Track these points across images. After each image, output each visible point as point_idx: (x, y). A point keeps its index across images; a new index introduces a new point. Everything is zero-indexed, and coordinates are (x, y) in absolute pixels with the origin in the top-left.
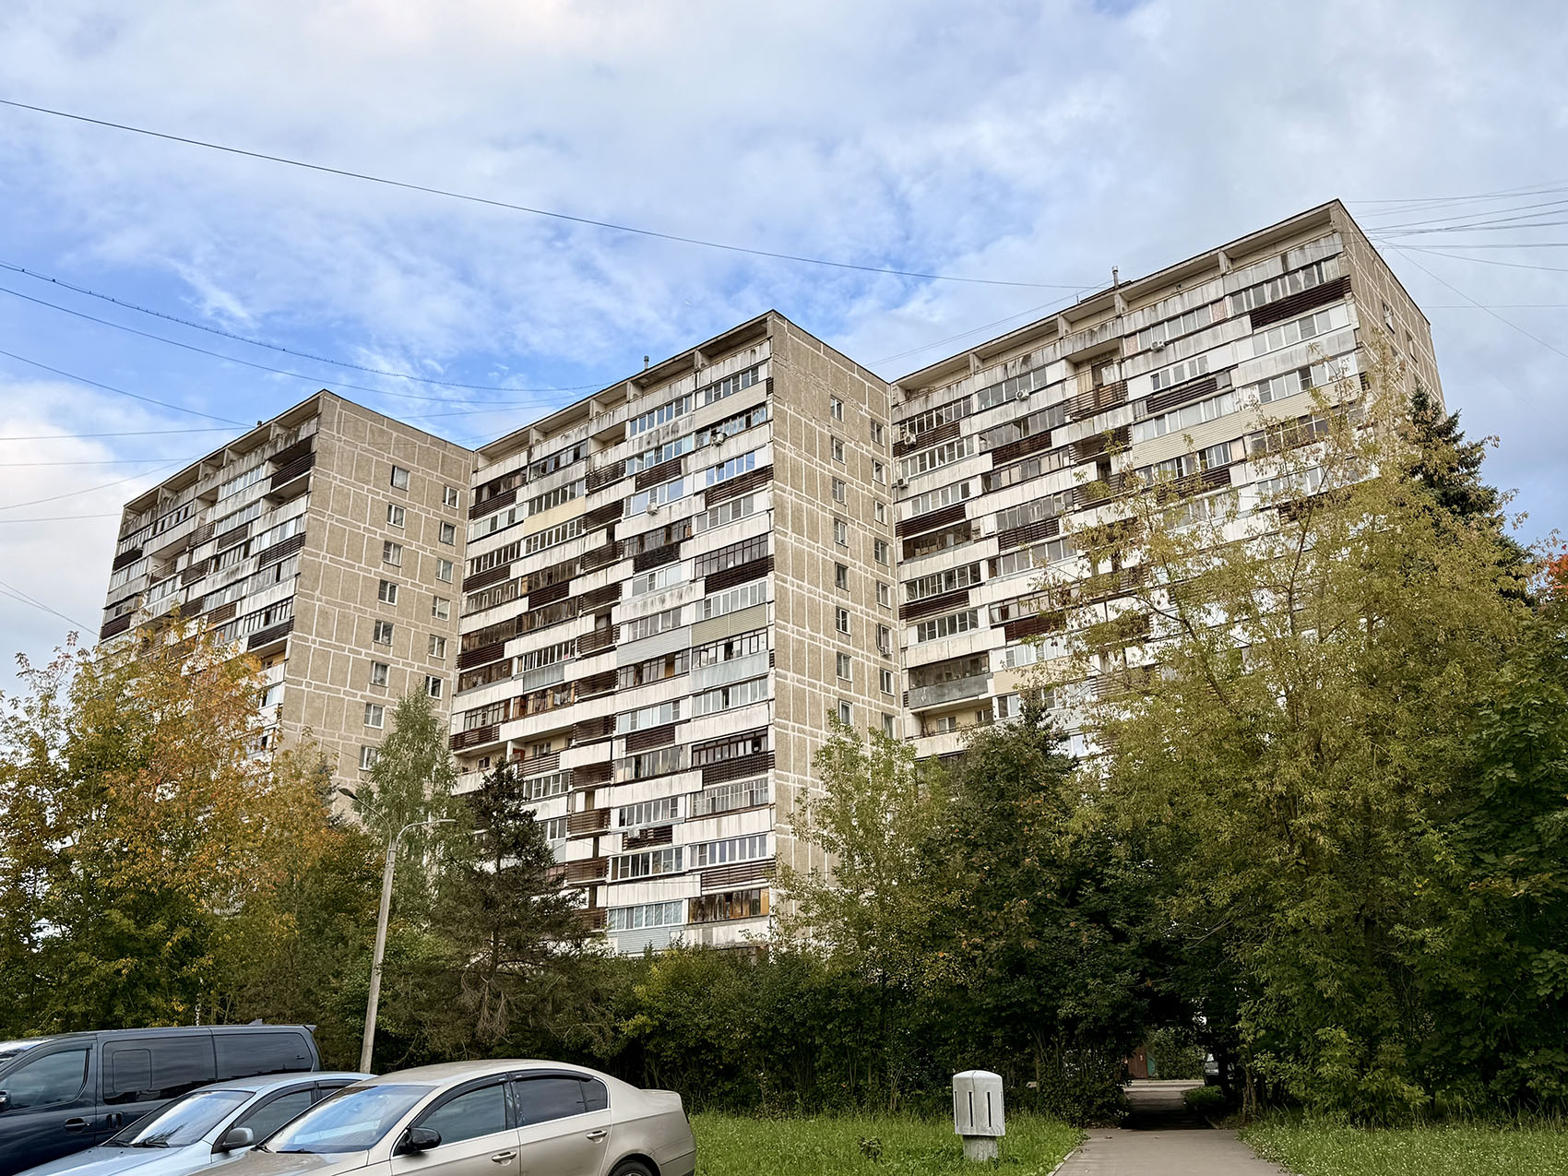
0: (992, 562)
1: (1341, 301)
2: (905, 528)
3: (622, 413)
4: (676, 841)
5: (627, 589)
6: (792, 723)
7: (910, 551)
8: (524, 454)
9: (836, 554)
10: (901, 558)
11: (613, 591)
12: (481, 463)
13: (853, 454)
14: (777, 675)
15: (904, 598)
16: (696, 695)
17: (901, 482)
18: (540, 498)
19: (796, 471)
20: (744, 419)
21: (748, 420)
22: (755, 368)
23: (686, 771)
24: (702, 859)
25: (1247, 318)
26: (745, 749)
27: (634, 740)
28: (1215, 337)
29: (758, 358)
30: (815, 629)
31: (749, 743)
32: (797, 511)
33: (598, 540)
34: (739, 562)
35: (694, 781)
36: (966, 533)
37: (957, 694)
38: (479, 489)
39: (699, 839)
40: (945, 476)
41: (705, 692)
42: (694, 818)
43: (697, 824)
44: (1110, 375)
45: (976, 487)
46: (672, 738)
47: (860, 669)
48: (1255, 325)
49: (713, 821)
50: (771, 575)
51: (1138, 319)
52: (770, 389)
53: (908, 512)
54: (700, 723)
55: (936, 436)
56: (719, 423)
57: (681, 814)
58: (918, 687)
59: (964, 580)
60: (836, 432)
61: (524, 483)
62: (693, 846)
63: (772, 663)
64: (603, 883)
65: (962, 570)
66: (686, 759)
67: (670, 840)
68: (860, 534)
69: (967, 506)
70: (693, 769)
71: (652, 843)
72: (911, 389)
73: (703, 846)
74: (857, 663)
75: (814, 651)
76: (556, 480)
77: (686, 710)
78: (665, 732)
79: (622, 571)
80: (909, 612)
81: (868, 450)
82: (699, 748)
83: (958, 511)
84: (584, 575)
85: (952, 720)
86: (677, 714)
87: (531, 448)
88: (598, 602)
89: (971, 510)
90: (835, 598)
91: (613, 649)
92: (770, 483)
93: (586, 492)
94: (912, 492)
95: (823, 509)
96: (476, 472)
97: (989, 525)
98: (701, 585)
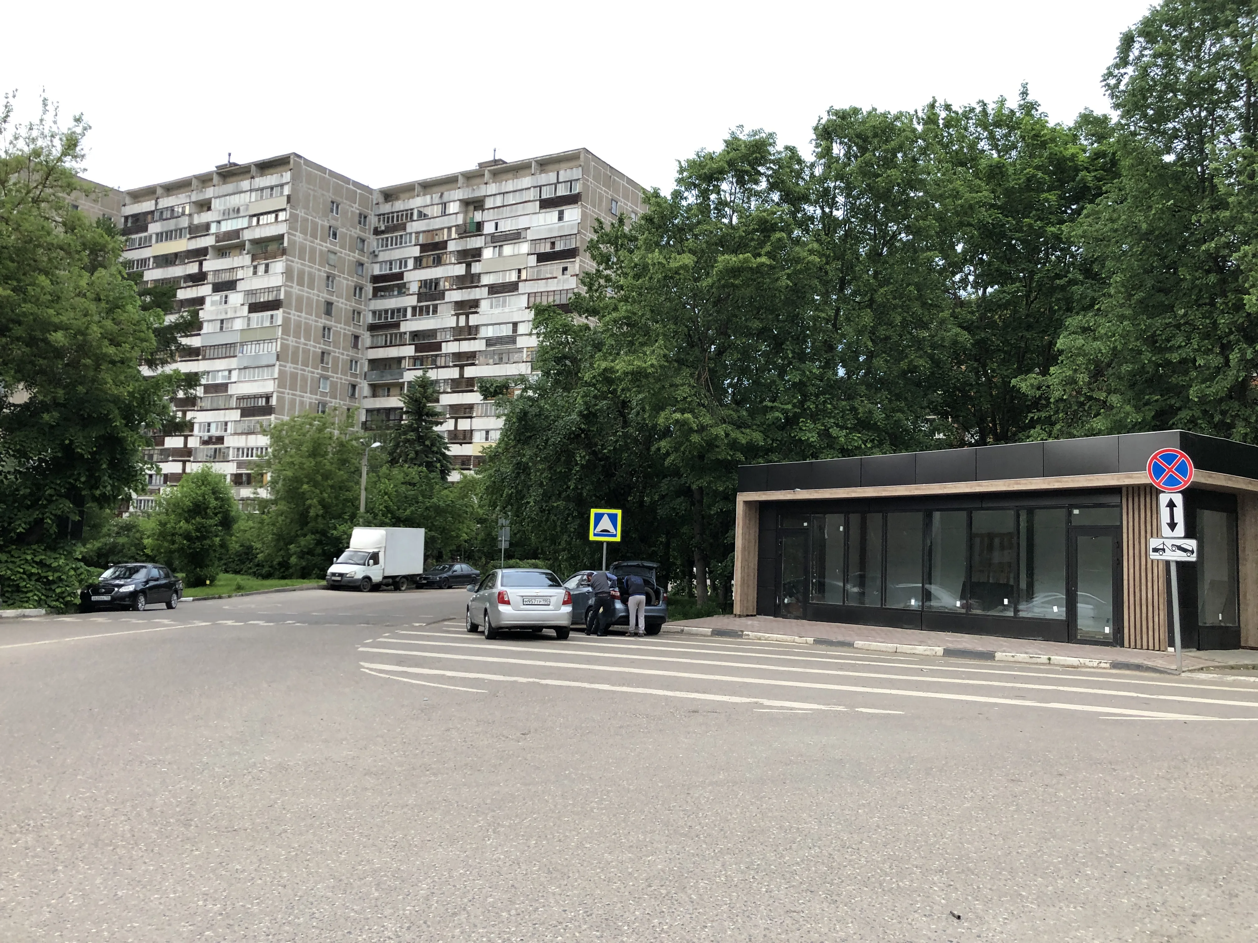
0: (414, 308)
1: (576, 206)
2: (376, 279)
3: (209, 193)
4: (226, 444)
5: (208, 300)
6: (287, 391)
7: (376, 293)
8: (153, 202)
9: (326, 296)
10: (370, 296)
11: (201, 301)
12: (128, 200)
13: (344, 235)
14: (280, 365)
15: (370, 320)
16: (240, 369)
17: (374, 252)
18: (162, 233)
19: (302, 250)
20: (274, 215)
21: (277, 216)
22: (282, 186)
23: (232, 409)
24: (238, 456)
25: (538, 203)
26: (262, 402)
27: (208, 388)
28: (523, 209)
29: (284, 181)
30: (308, 338)
31: (264, 399)
32: (301, 274)
33: (193, 268)
34: (266, 299)
35: (236, 415)
36: (402, 289)
37: (389, 377)
38: (126, 218)
39: (237, 445)
40: (397, 254)
41: (245, 368)
42: (235, 434)
43: (236, 437)
44: (478, 216)
45: (411, 264)
46: (227, 391)
47: (336, 360)
48: (541, 207)
49: (244, 437)
50: (281, 310)
51: (492, 188)
52: (289, 201)
53: (377, 271)
54: (241, 385)
55: (394, 229)
56: (262, 214)
57: (229, 431)
58: (372, 370)
59: (398, 317)
60: (333, 223)
61: (154, 221)
62: (234, 448)
63: (278, 359)
64: (189, 461)
65: (399, 310)
66: (233, 403)
67: (223, 443)
68: (345, 282)
69: (405, 274)
70: (236, 408)
71: (214, 444)
72: (389, 195)
73: (238, 449)
74: (334, 357)
75: (306, 352)
76: (171, 225)
77: (235, 376)
78: (223, 387)
79: (205, 290)
80: (372, 328)
81: (356, 232)
82: (240, 398)
83: (400, 276)
84: (185, 288)
85: (389, 390)
86: (229, 378)
87: (158, 198)
88: (193, 305)
89: (407, 277)
90: (323, 321)
91: (199, 335)
92: (284, 257)
93: (188, 236)
94: (380, 259)
95: (319, 270)
96: (124, 205)
97: (414, 288)
98: (246, 308)
